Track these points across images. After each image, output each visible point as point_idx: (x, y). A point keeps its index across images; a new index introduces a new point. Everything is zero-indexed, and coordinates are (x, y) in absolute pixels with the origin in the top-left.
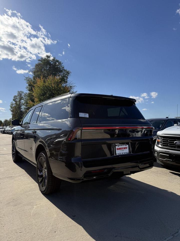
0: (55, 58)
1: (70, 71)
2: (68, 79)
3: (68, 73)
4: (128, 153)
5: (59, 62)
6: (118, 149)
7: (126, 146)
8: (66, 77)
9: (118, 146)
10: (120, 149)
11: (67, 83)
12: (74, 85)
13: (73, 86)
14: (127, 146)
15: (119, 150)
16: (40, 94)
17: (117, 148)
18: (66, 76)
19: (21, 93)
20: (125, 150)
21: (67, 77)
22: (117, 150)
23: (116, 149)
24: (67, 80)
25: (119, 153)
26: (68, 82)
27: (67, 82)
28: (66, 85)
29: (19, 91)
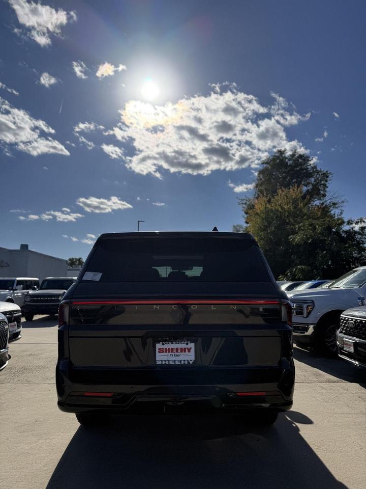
0: (295, 152)
1: (329, 172)
2: (327, 189)
3: (325, 176)
4: (191, 362)
5: (305, 158)
6: (161, 351)
7: (187, 344)
8: (323, 184)
9: (163, 344)
10: (167, 350)
11: (326, 197)
12: (343, 199)
13: (340, 201)
14: (192, 345)
15: (166, 354)
16: (261, 227)
17: (159, 349)
18: (323, 182)
19: (238, 228)
20: (183, 353)
21: (325, 186)
22: (159, 352)
23: (157, 350)
24: (324, 190)
25: (165, 361)
26: (327, 195)
27: (324, 196)
28: (324, 201)
29: (235, 225)
